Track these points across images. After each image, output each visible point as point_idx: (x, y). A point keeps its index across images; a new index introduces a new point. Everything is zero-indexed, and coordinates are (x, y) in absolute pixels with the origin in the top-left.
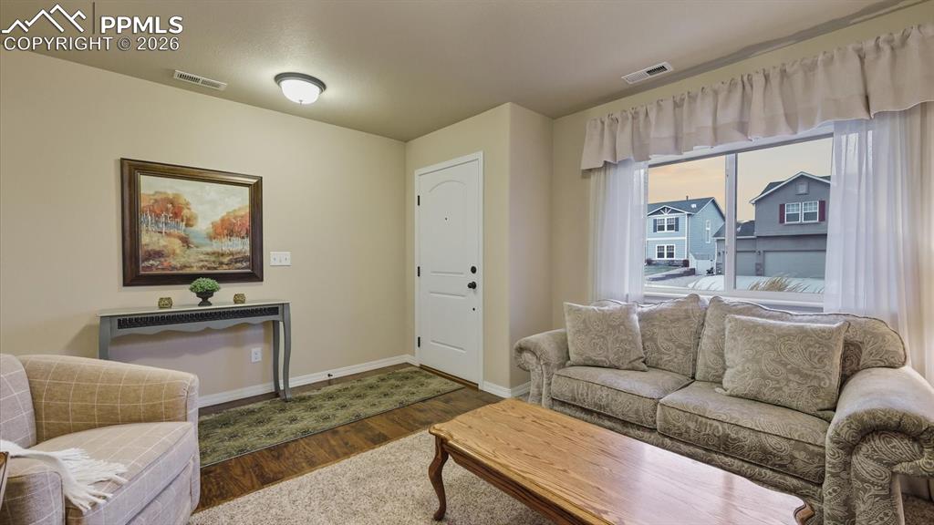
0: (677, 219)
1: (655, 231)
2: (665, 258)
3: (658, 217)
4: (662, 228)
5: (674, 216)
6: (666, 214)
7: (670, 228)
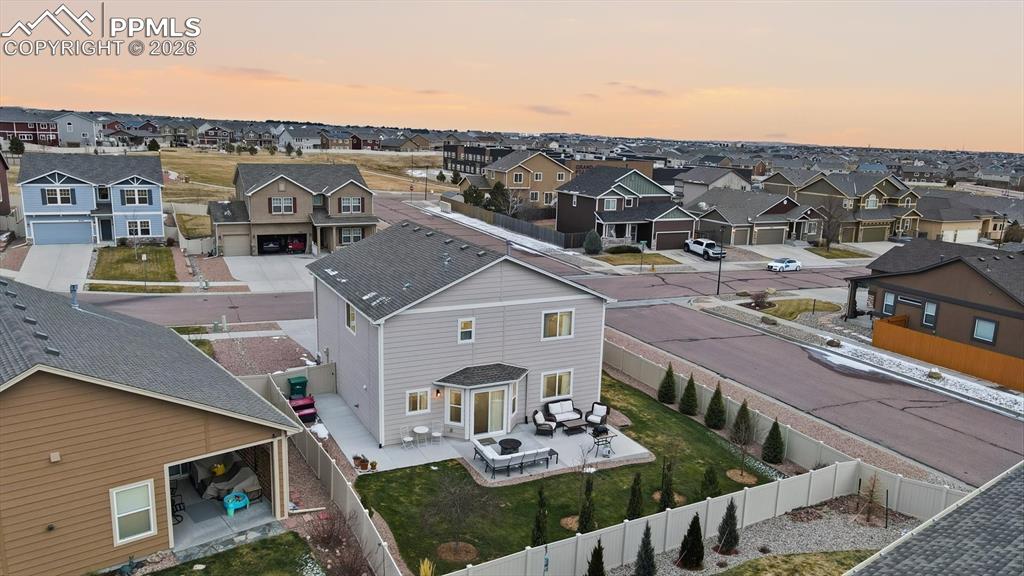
0: (150, 191)
1: (123, 204)
2: (140, 235)
3: (126, 187)
4: (132, 201)
5: (146, 187)
6: (136, 185)
7: (142, 201)
